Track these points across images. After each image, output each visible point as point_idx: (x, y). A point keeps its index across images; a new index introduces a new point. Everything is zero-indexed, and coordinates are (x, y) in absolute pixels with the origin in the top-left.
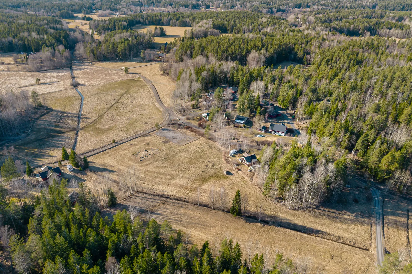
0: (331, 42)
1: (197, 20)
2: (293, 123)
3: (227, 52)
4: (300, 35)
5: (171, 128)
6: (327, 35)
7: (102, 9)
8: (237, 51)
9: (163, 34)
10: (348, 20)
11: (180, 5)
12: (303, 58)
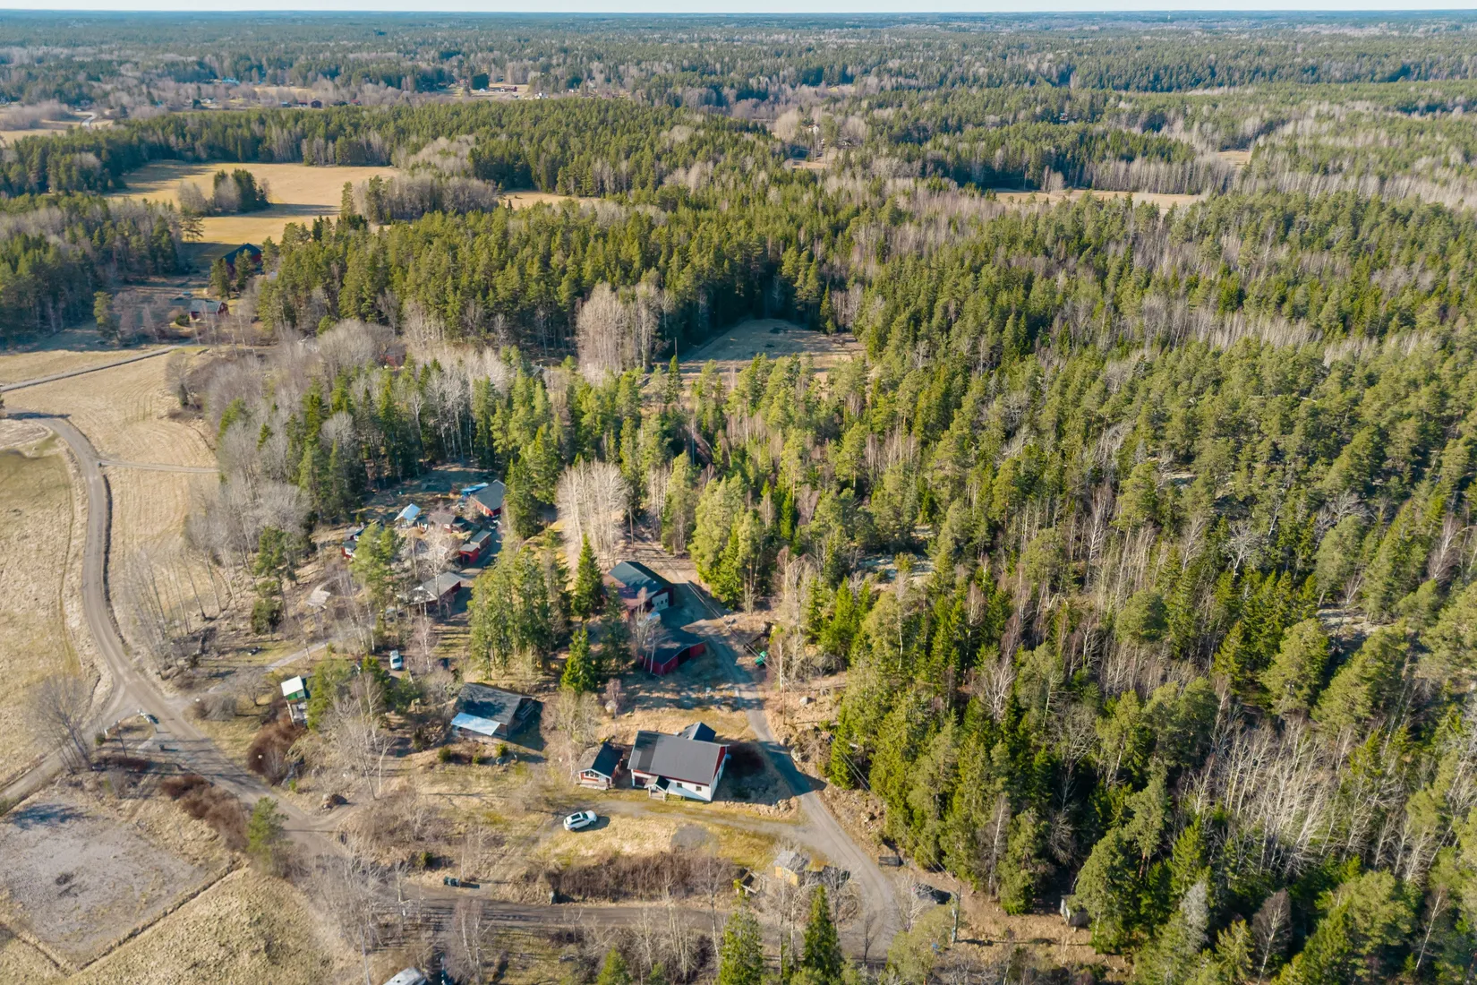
0: (924, 225)
1: (414, 139)
2: (760, 704)
3: (485, 295)
4: (807, 198)
5: (79, 801)
6: (912, 196)
7: (25, 98)
8: (533, 291)
9: (253, 202)
10: (982, 129)
11: (369, 77)
12: (819, 305)
